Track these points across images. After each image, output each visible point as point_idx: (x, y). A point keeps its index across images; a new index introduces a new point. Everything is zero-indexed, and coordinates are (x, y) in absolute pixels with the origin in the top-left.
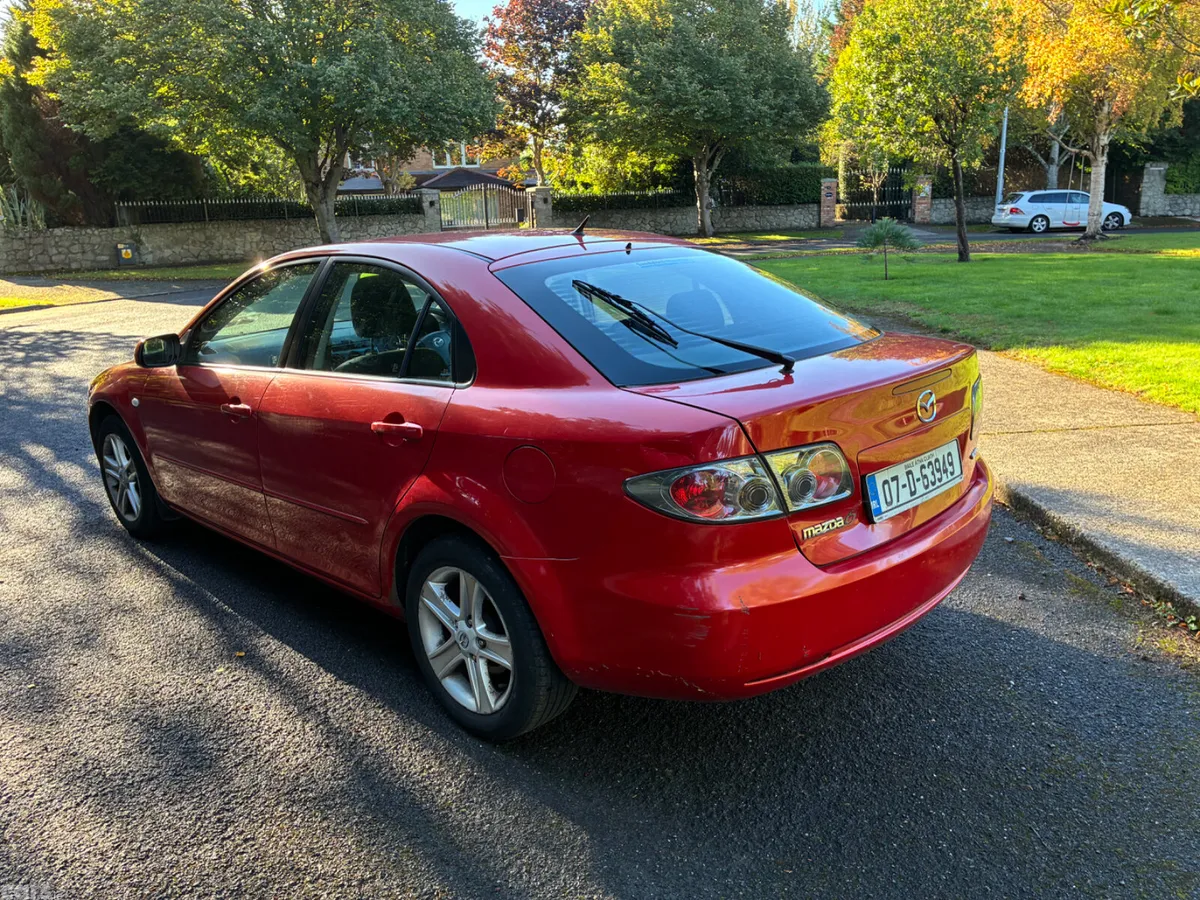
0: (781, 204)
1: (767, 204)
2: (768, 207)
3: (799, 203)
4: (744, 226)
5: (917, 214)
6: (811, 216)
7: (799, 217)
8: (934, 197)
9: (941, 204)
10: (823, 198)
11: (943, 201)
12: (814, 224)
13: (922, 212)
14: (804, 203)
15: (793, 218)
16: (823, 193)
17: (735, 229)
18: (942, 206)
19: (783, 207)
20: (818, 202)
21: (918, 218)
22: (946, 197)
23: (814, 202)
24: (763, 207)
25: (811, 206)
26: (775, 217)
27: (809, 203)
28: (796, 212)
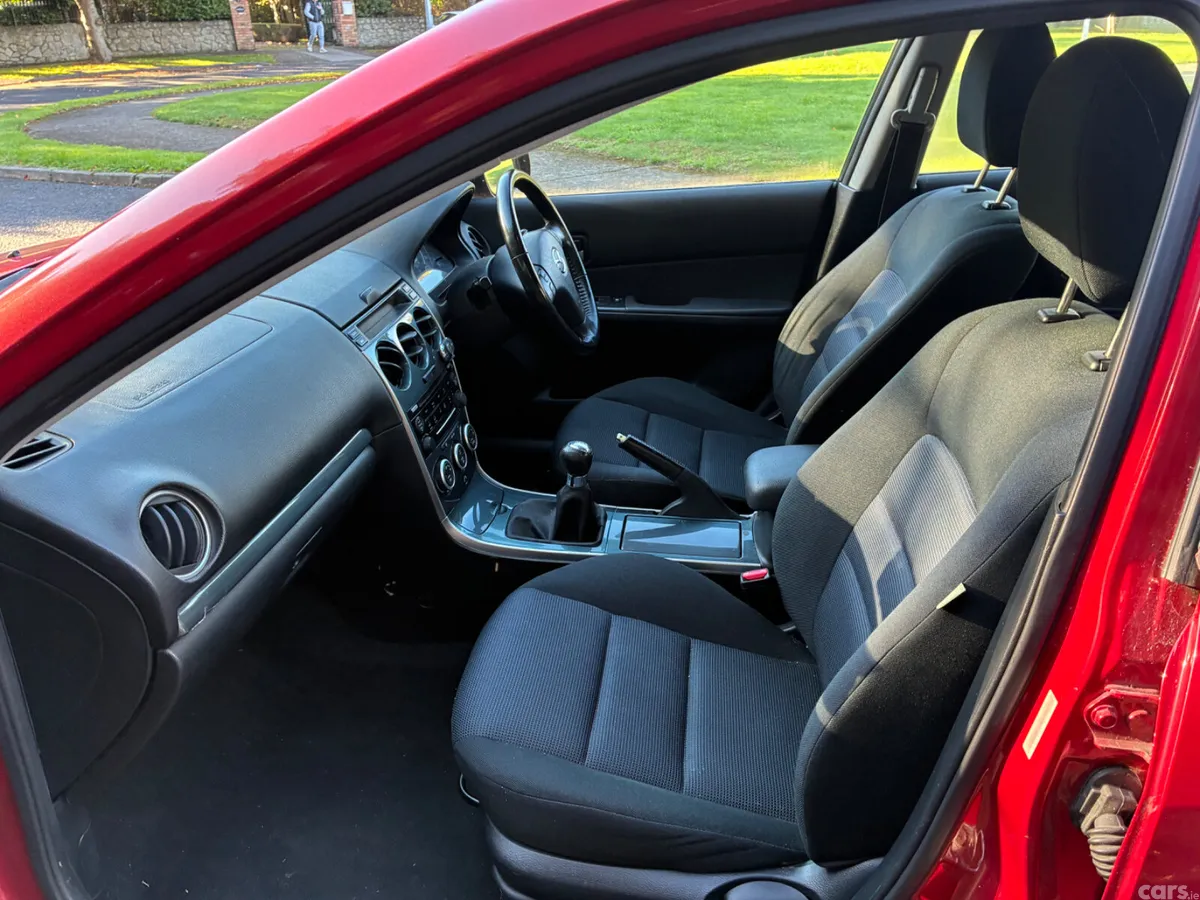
0: (183, 20)
1: (165, 21)
2: (167, 25)
3: (206, 20)
4: (140, 49)
5: (344, 35)
6: (223, 36)
7: (207, 35)
8: (358, 16)
9: (367, 23)
10: (234, 14)
11: (368, 20)
12: (229, 47)
13: (349, 32)
14: (212, 19)
15: (201, 38)
16: (233, 7)
17: (130, 53)
18: (367, 27)
19: (186, 24)
20: (229, 18)
21: (346, 41)
22: (370, 17)
23: (224, 19)
24: (161, 24)
25: (221, 23)
26: (178, 36)
27: (217, 18)
28: (204, 31)
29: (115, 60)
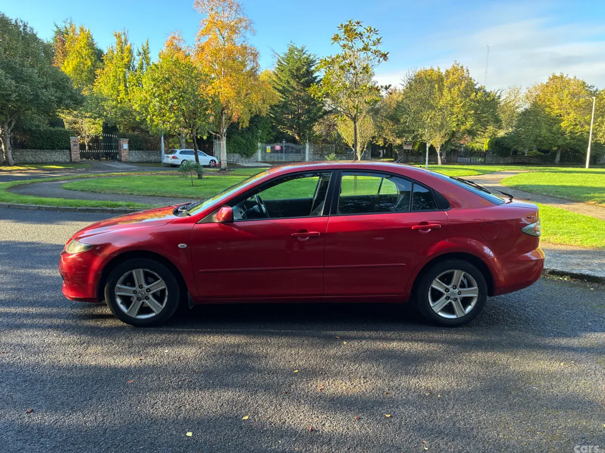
0: (47, 149)
1: (38, 149)
2: (39, 150)
3: (58, 149)
4: (24, 160)
5: (122, 157)
6: (65, 156)
7: (58, 156)
8: (130, 150)
9: (133, 152)
10: (72, 147)
11: (134, 151)
12: (68, 160)
13: (125, 156)
14: (61, 149)
15: (55, 157)
16: (72, 144)
17: (19, 162)
18: (134, 154)
19: (48, 150)
20: (69, 149)
21: (123, 159)
22: (135, 150)
23: (67, 149)
24: (36, 150)
25: (65, 150)
26: (44, 155)
27: (64, 149)
28: (57, 154)
29: (15, 165)
